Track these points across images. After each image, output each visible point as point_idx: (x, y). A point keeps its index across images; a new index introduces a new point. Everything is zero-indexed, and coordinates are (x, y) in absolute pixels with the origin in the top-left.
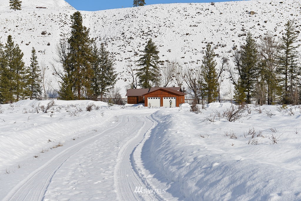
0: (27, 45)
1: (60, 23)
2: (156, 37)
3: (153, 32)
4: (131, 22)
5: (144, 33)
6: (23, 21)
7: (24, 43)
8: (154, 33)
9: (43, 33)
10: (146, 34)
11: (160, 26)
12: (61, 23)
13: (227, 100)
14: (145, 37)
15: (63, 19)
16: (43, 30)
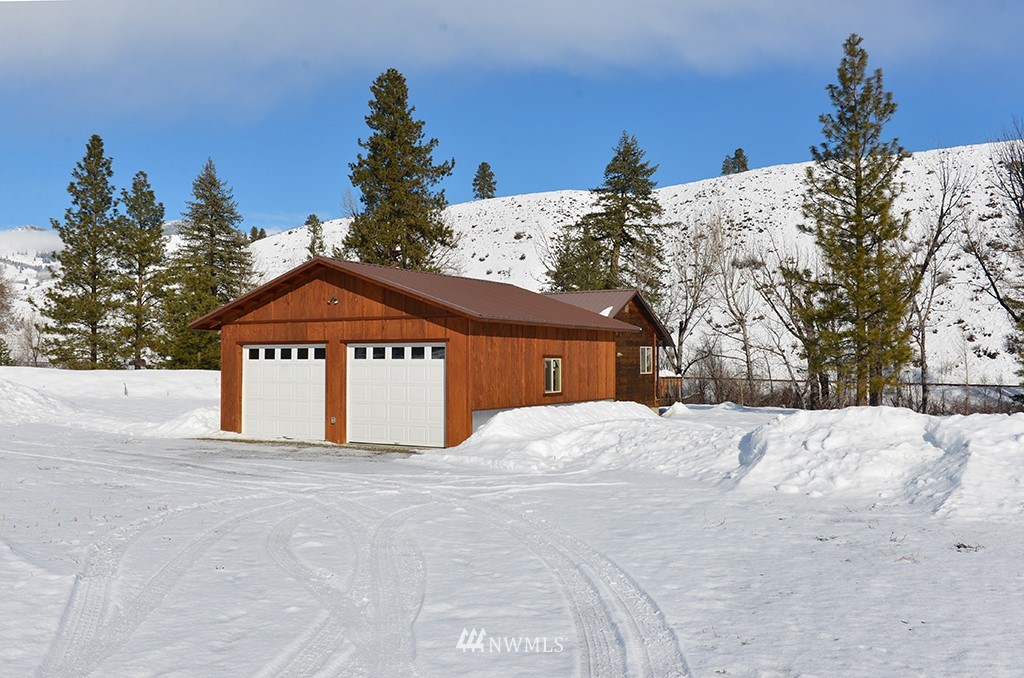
0: (481, 260)
1: (556, 214)
2: (761, 231)
3: (754, 220)
4: (707, 204)
5: (733, 225)
6: (489, 217)
7: (477, 257)
8: (756, 224)
9: (518, 237)
10: (737, 227)
11: (773, 209)
12: (559, 216)
13: (951, 385)
14: (734, 233)
15: (565, 207)
16: (520, 230)
